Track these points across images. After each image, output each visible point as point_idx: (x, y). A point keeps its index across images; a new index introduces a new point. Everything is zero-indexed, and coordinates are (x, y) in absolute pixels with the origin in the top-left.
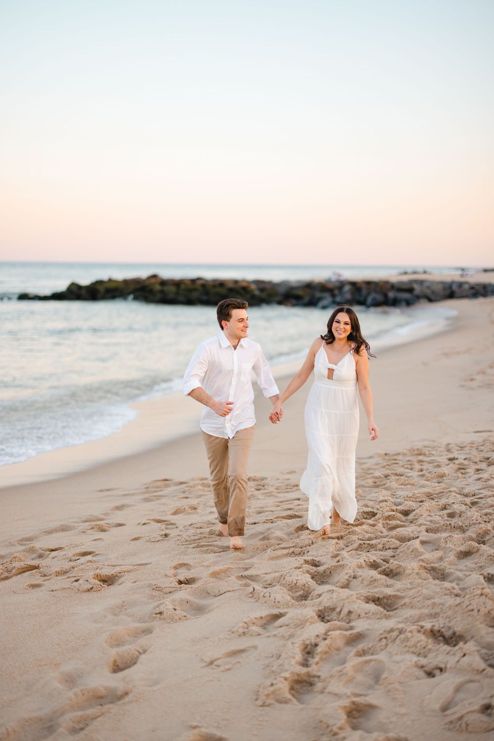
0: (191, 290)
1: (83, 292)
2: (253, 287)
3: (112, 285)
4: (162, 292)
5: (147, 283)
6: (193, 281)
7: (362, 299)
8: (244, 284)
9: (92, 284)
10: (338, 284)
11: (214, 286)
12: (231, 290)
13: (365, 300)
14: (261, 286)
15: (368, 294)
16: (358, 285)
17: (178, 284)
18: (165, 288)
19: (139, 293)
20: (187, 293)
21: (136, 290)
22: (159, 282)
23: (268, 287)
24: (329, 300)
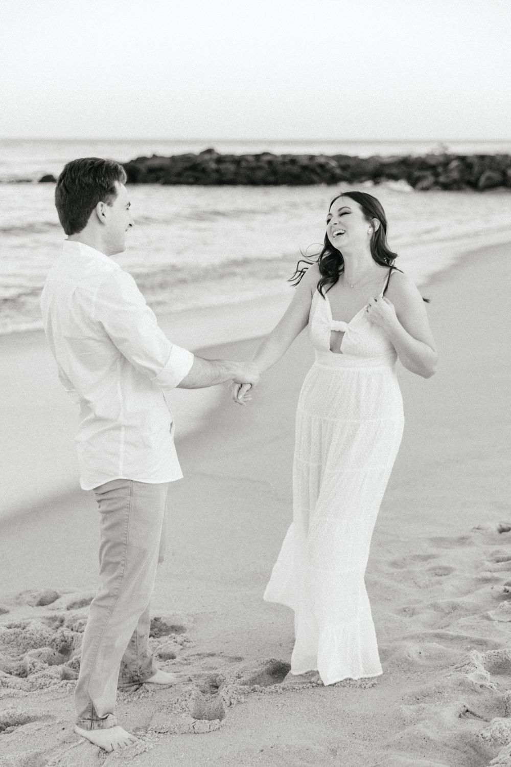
0: (253, 169)
2: (333, 164)
3: (156, 163)
4: (218, 171)
5: (199, 161)
6: (257, 157)
7: (473, 179)
8: (322, 161)
9: (132, 161)
10: (441, 159)
11: (284, 163)
12: (305, 168)
13: (478, 179)
14: (343, 163)
15: (482, 173)
16: (469, 161)
17: (238, 161)
18: (223, 166)
19: (189, 173)
20: (249, 172)
21: (186, 169)
22: (214, 156)
23: (352, 163)
24: (431, 179)
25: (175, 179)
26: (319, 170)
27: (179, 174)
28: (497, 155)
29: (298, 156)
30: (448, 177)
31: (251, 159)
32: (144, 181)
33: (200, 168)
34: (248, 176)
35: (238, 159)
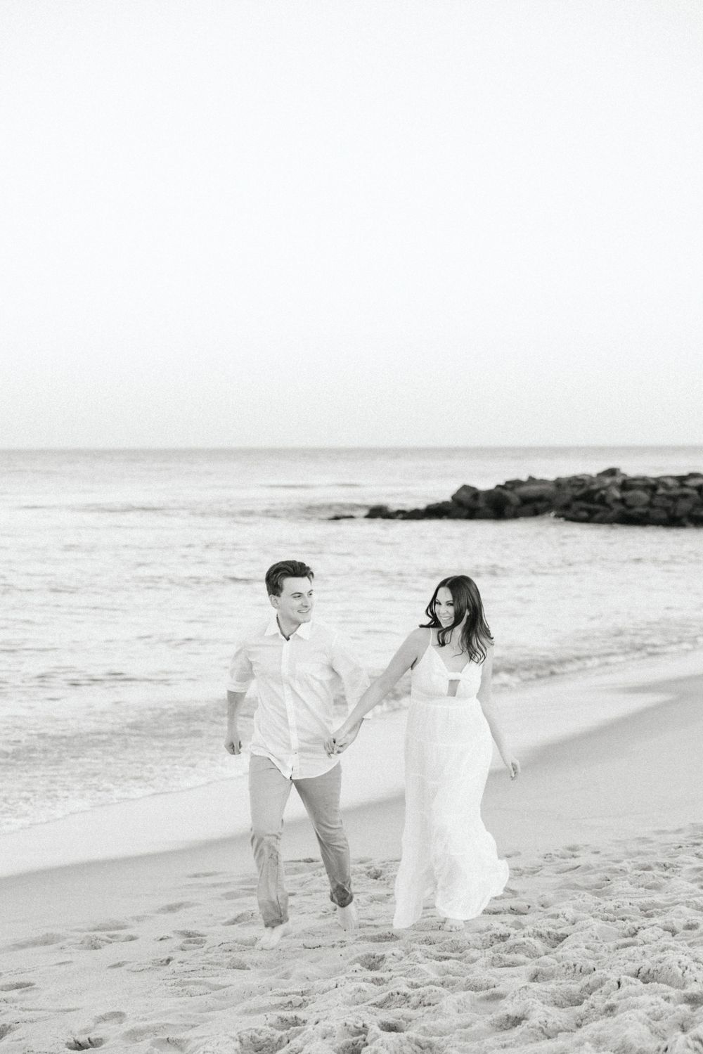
0: (675, 499)
1: (481, 504)
3: (533, 490)
4: (623, 501)
5: (596, 485)
6: (682, 480)
9: (498, 486)
17: (652, 486)
18: (630, 494)
19: (583, 504)
20: (670, 503)
21: (576, 499)
22: (619, 480)
27: (567, 507)
31: (670, 482)
32: (515, 516)
33: (597, 497)
34: (667, 509)
35: (653, 482)
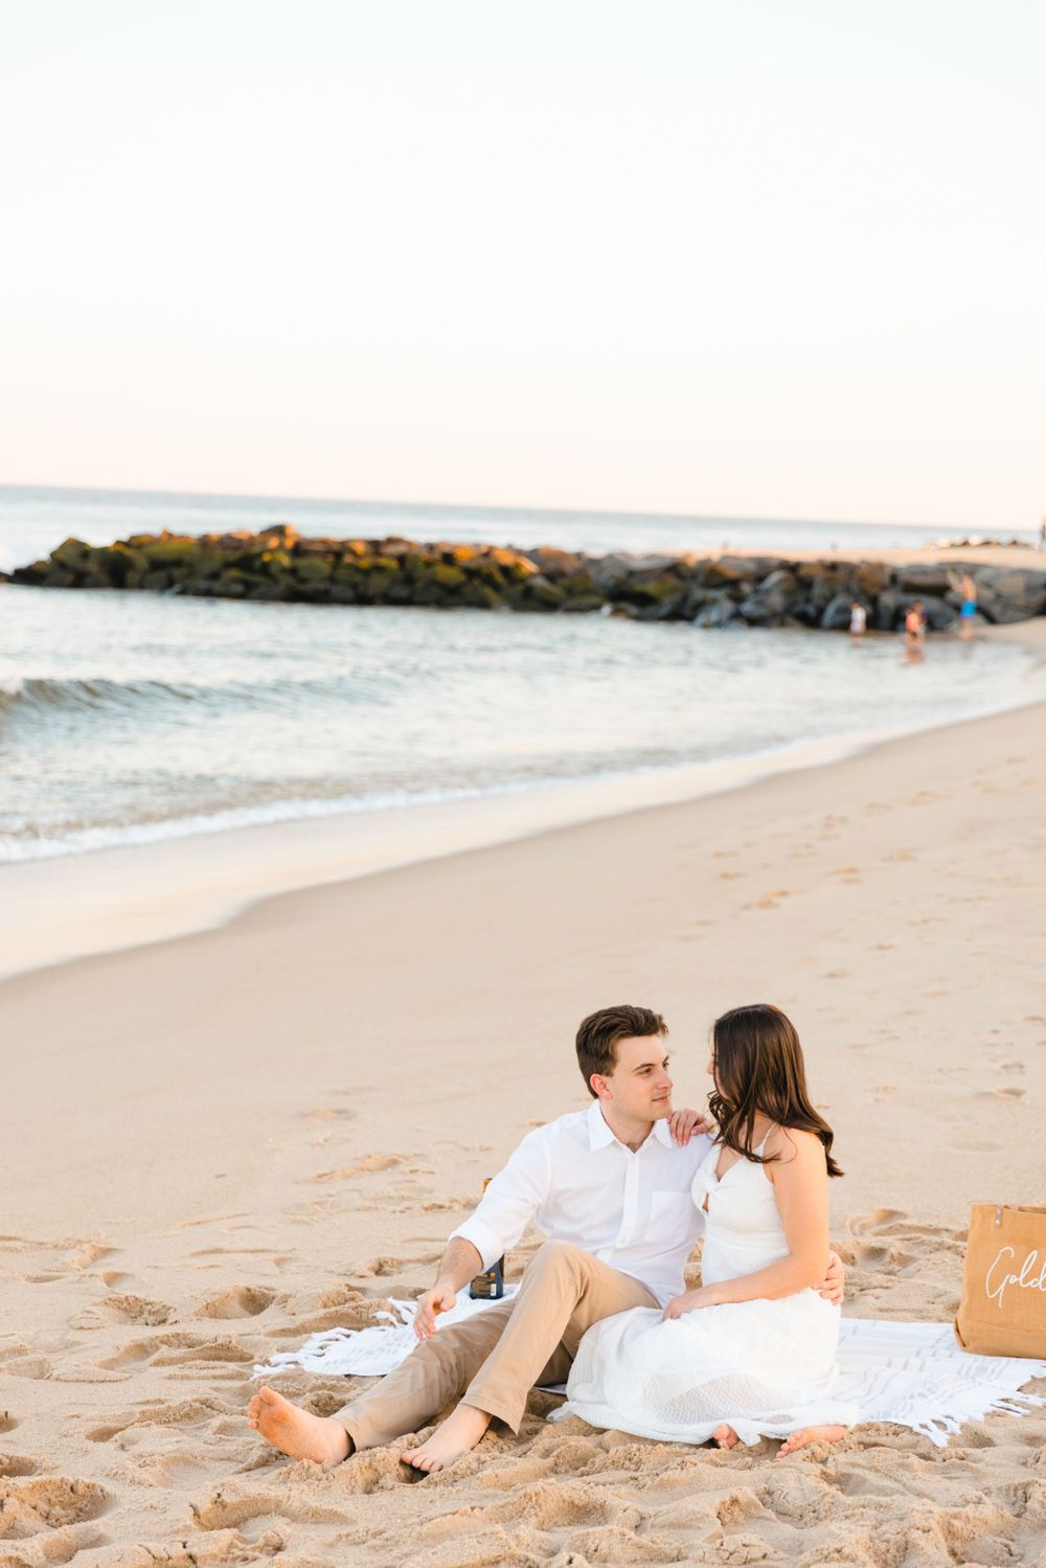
0: (366, 573)
1: (92, 566)
2: (529, 567)
3: (172, 547)
4: (293, 571)
5: (256, 549)
6: (375, 546)
7: (811, 610)
8: (507, 560)
9: (118, 543)
10: (751, 567)
11: (429, 564)
12: (471, 573)
13: (821, 611)
14: (552, 566)
15: (832, 597)
16: (803, 572)
17: (337, 552)
18: (302, 563)
19: (234, 573)
20: (358, 578)
21: (228, 565)
22: (289, 544)
23: (570, 567)
24: (728, 607)
25: (203, 584)
26: (499, 578)
27: (214, 576)
28: (862, 562)
29: (457, 547)
30: (760, 603)
31: (360, 548)
32: (141, 586)
33: (257, 564)
34: (354, 586)
35: (336, 548)
